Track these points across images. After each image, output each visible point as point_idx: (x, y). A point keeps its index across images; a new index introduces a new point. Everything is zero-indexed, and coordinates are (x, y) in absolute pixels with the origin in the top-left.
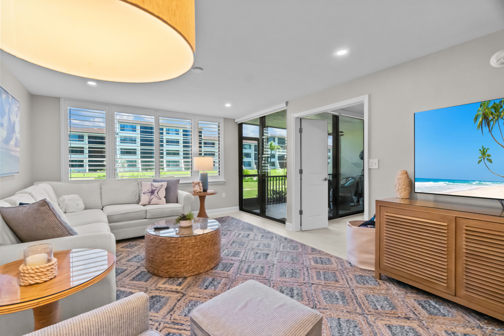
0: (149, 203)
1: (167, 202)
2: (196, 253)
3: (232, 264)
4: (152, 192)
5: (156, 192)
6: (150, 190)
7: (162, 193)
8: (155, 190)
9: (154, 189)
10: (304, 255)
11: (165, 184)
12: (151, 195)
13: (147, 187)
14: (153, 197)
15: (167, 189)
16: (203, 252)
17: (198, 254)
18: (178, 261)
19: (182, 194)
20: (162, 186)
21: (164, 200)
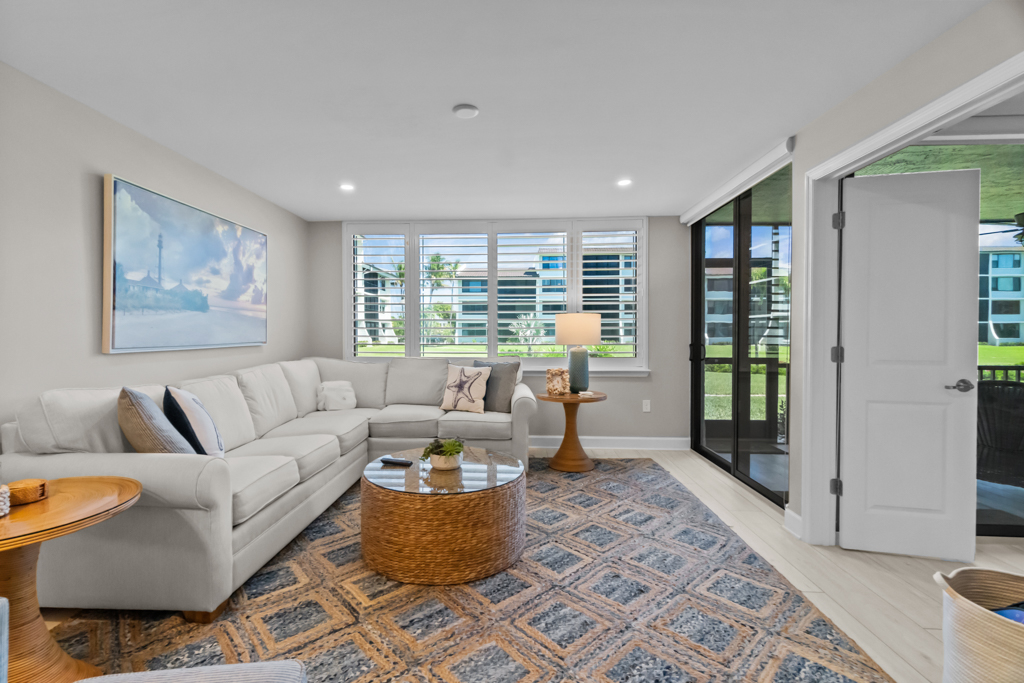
0: (455, 408)
1: (487, 409)
2: (425, 534)
3: (524, 586)
4: (460, 386)
5: (467, 385)
6: (458, 382)
7: (479, 390)
8: (465, 382)
9: (464, 379)
10: (760, 634)
11: (486, 372)
12: (458, 392)
13: (453, 378)
14: (460, 395)
15: (490, 383)
16: (441, 537)
17: (429, 537)
18: (389, 542)
19: (522, 392)
20: (479, 374)
21: (481, 403)
